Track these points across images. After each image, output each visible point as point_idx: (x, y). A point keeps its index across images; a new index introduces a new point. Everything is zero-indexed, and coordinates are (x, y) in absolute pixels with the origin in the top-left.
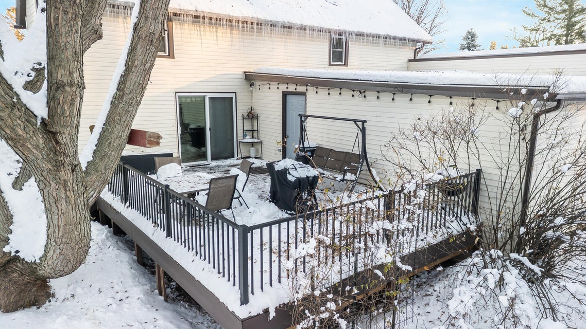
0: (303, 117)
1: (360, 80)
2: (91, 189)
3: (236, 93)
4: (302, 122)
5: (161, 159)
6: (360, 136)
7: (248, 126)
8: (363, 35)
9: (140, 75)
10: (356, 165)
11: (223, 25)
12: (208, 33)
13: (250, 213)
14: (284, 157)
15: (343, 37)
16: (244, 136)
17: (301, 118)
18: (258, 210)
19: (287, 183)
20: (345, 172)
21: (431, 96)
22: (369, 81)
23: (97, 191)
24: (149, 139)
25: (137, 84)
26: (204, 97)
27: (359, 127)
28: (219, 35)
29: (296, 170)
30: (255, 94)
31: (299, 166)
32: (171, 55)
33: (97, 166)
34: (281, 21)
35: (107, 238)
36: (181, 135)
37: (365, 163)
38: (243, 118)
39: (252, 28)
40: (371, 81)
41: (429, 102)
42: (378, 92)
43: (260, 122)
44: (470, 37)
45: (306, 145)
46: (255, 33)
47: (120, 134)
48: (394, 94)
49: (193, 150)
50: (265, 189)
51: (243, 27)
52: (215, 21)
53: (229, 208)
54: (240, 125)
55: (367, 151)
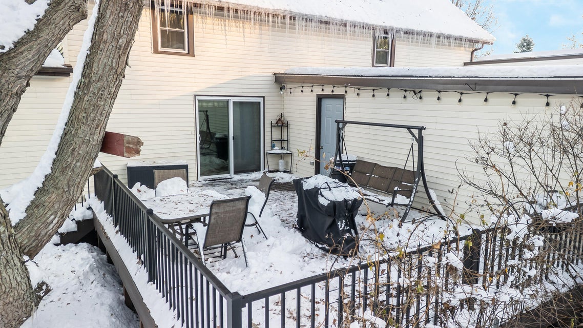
0: (341, 124)
1: (416, 77)
2: (50, 213)
3: (264, 97)
4: (339, 129)
5: (162, 171)
6: (416, 147)
7: (277, 135)
8: (413, 33)
9: (112, 56)
10: (409, 185)
11: (250, 19)
12: (234, 29)
13: (268, 246)
14: (317, 171)
15: (389, 36)
16: (273, 147)
17: (338, 125)
18: (277, 242)
19: (318, 207)
20: (394, 194)
21: (516, 95)
22: (427, 77)
23: (59, 214)
24: (127, 145)
25: (108, 67)
26: (228, 102)
27: (414, 136)
28: (247, 30)
29: (330, 190)
30: (285, 98)
31: (335, 185)
32: (190, 53)
33: (57, 181)
34: (318, 14)
35: (92, 271)
36: (200, 144)
37: (421, 183)
38: (272, 126)
39: (284, 23)
40: (430, 77)
41: (514, 103)
42: (439, 92)
43: (291, 130)
44: (525, 44)
45: (344, 158)
46: (287, 30)
47: (87, 138)
48: (462, 94)
49: (217, 161)
50: (292, 212)
51: (273, 22)
52: (241, 14)
53: (239, 240)
54: (267, 135)
55: (425, 167)
